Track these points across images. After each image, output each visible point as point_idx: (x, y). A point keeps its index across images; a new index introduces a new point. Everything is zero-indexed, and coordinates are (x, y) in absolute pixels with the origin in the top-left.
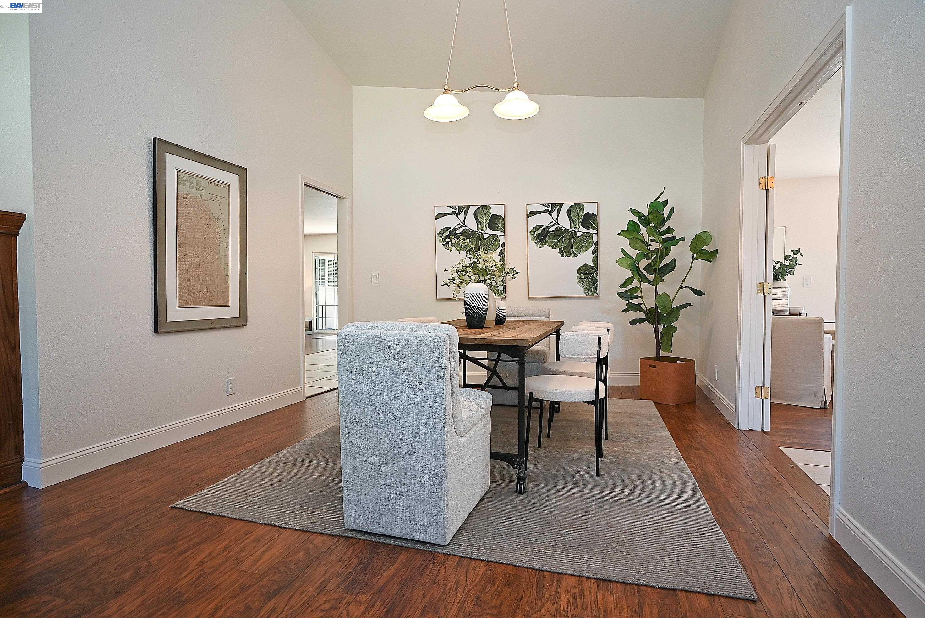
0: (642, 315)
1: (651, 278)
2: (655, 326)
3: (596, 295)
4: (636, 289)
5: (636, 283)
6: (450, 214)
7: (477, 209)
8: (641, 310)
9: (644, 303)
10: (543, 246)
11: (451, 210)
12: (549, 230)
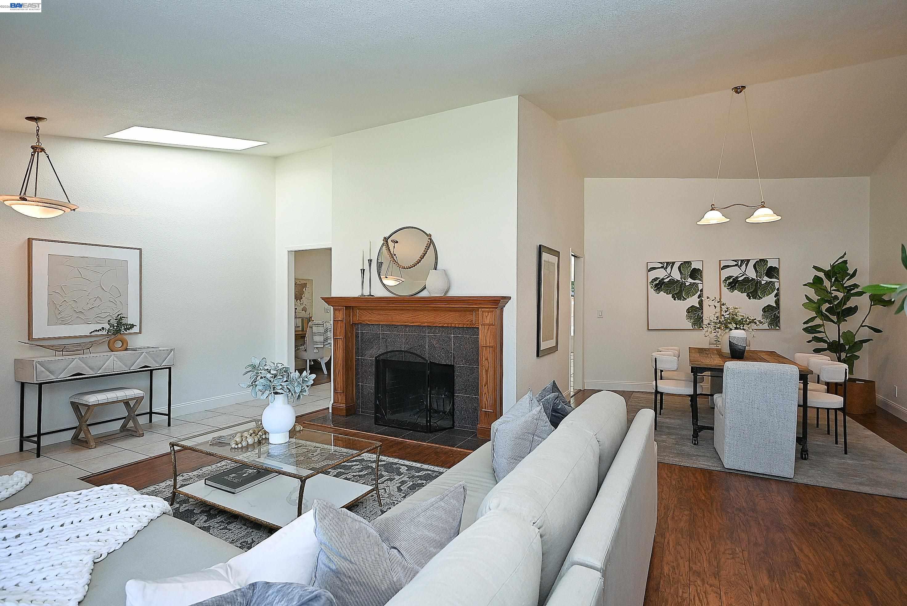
0: (825, 346)
1: (834, 318)
2: (838, 354)
3: (778, 328)
4: (819, 326)
5: (818, 321)
6: (659, 268)
7: (681, 264)
8: (825, 341)
9: (827, 337)
10: (733, 291)
11: (660, 265)
12: (739, 279)
